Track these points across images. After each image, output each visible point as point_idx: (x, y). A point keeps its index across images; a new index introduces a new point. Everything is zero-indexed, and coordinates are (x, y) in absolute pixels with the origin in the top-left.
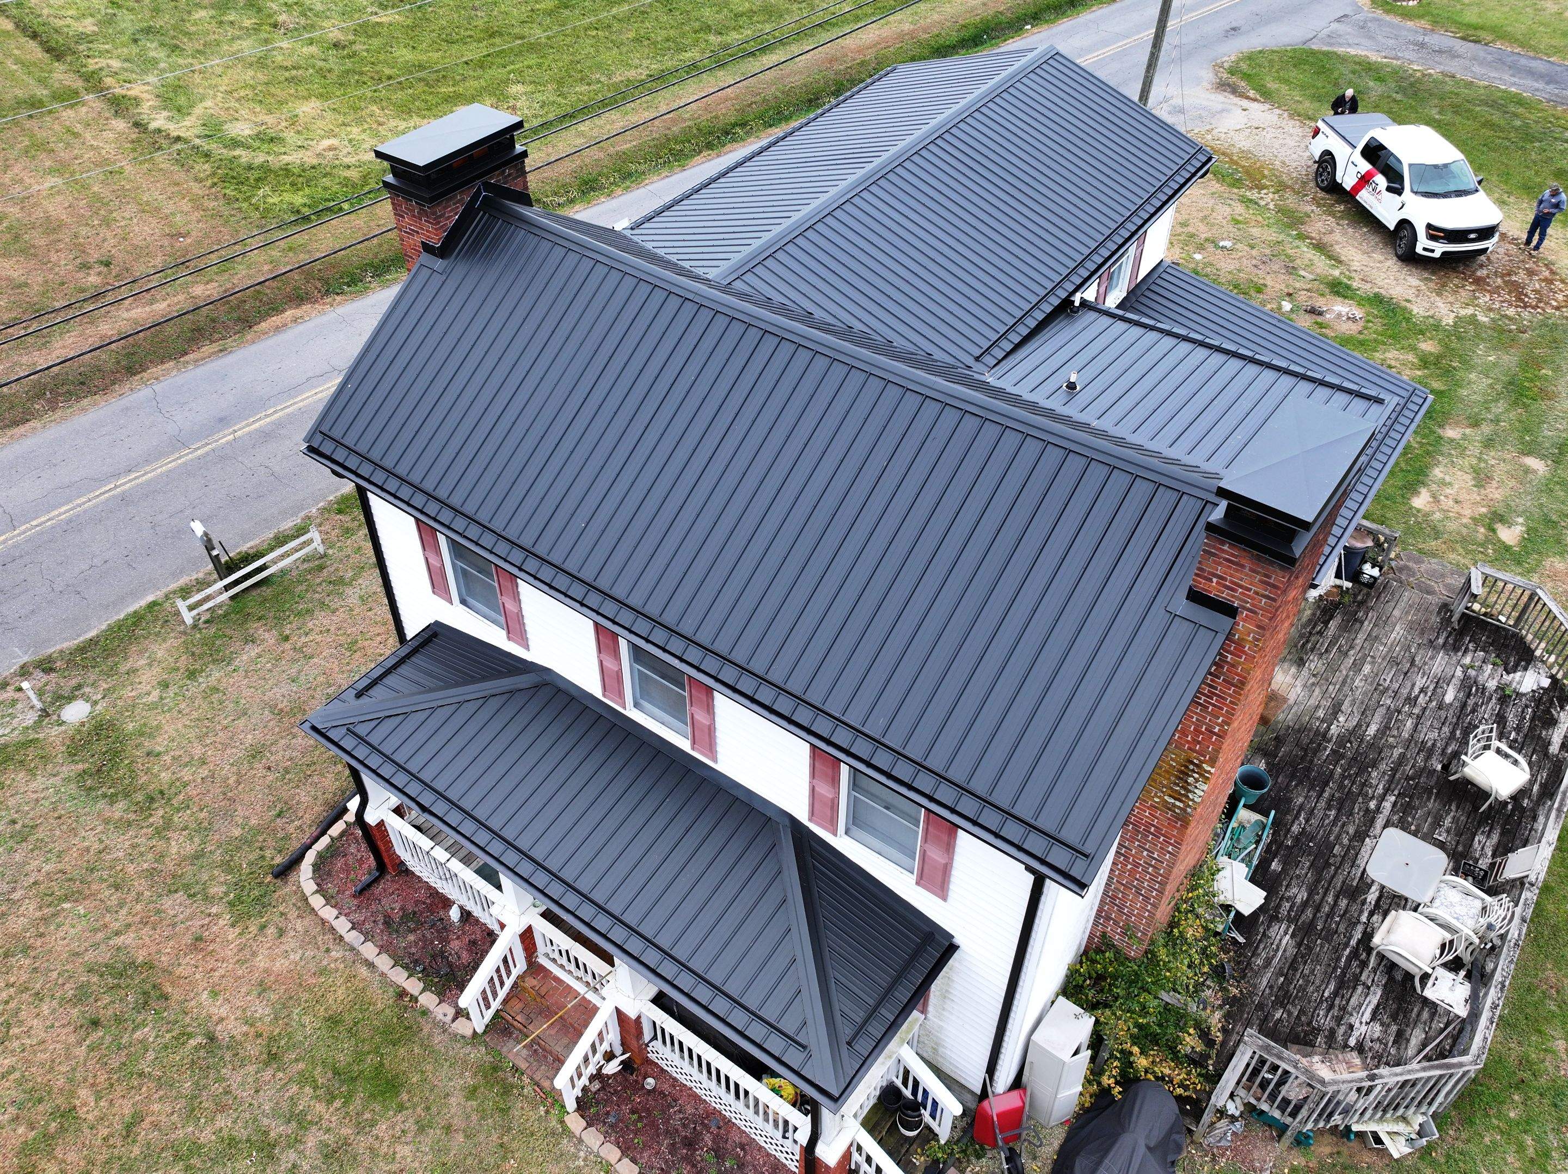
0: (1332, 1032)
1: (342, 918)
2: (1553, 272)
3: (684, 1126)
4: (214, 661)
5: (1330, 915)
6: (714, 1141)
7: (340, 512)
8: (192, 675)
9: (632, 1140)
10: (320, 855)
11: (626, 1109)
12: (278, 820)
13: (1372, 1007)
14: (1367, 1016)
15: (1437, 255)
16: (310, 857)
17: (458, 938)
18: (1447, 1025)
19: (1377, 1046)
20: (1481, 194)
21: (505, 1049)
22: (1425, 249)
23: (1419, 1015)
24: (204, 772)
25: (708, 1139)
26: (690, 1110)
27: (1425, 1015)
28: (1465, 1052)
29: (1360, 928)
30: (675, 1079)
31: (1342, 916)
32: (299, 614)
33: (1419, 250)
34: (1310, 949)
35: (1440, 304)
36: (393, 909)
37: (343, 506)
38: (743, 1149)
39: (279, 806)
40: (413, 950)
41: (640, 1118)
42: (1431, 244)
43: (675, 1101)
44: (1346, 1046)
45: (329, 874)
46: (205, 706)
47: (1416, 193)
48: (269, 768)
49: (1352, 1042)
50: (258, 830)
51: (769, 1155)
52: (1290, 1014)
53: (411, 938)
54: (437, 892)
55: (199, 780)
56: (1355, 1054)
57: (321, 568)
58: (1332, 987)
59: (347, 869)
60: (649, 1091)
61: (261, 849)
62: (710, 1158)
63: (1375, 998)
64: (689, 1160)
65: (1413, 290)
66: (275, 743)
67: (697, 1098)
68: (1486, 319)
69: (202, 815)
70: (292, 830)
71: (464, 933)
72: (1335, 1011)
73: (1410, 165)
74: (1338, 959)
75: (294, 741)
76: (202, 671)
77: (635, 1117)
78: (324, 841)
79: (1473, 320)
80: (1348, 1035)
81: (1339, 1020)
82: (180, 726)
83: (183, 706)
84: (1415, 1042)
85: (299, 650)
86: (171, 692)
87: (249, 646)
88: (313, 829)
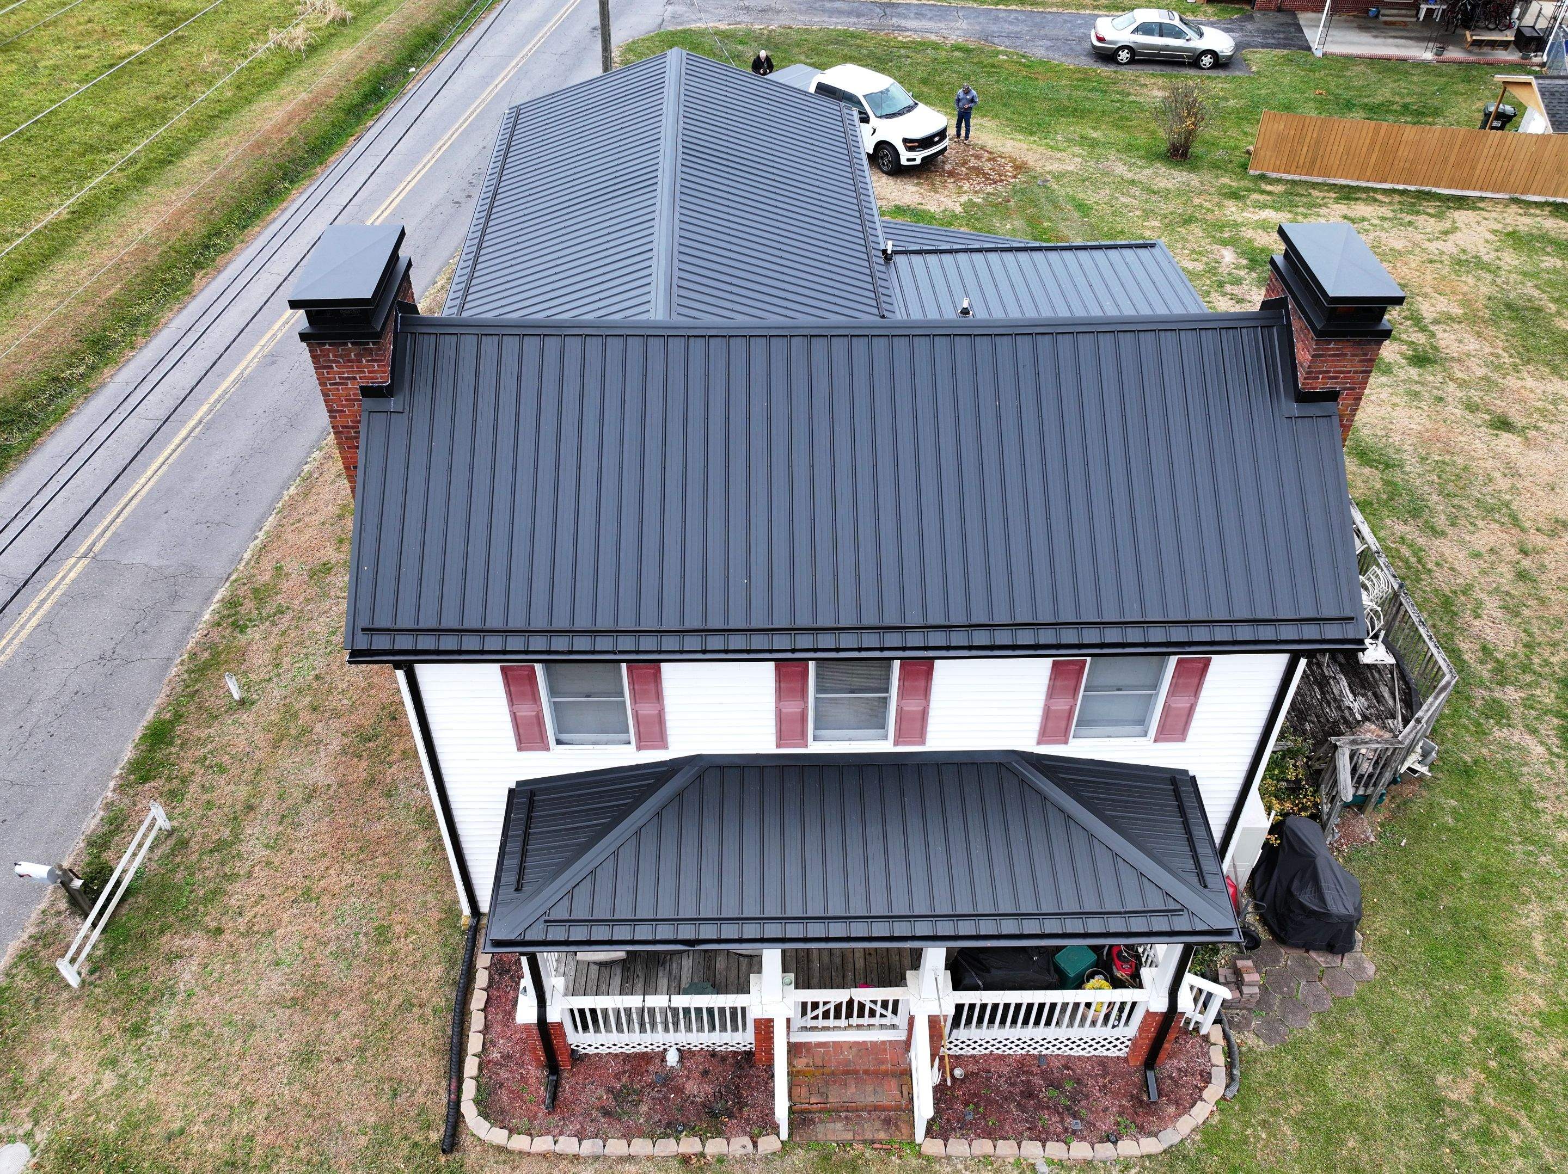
0: (1344, 718)
1: (561, 1139)
2: (991, 153)
3: (1012, 1085)
4: (150, 1003)
6: (1044, 1080)
7: (145, 779)
8: (137, 1031)
9: (986, 1125)
10: (477, 1102)
11: (958, 1106)
12: (398, 1101)
13: (1347, 689)
14: (1351, 697)
15: (918, 162)
16: (468, 1109)
17: (688, 1078)
18: (1392, 673)
19: (1372, 711)
20: (921, 105)
21: (820, 1136)
22: (908, 160)
23: (1373, 677)
24: (260, 1112)
25: (1038, 1081)
26: (1005, 1070)
27: (1377, 675)
30: (973, 1056)
32: (206, 900)
33: (904, 162)
35: (943, 199)
36: (600, 1098)
37: (143, 773)
38: (1068, 1068)
39: (386, 1087)
40: (657, 1118)
41: (977, 1105)
42: (912, 155)
43: (989, 1071)
44: (1358, 722)
45: (502, 1112)
46: (189, 1050)
47: (881, 117)
48: (338, 1060)
49: (1359, 718)
50: (385, 1126)
51: (1089, 1058)
52: (1313, 722)
53: (644, 1108)
54: (628, 1055)
55: (264, 1123)
56: (1367, 723)
57: (184, 844)
58: (1317, 690)
59: (517, 1095)
60: (962, 1080)
61: (406, 1138)
62: (1052, 1093)
63: (1344, 683)
64: (1040, 1106)
65: (917, 196)
66: (321, 1031)
67: (1002, 1058)
68: (980, 200)
69: (303, 1152)
70: (422, 1100)
71: (690, 1070)
72: (1333, 705)
73: (865, 96)
75: (341, 1017)
76: (145, 1022)
77: (972, 1106)
78: (469, 1088)
79: (971, 203)
80: (1352, 714)
81: (1339, 708)
82: (180, 1088)
83: (162, 1066)
84: (1387, 695)
85: (249, 933)
86: (128, 1063)
87: (178, 965)
88: (444, 1084)
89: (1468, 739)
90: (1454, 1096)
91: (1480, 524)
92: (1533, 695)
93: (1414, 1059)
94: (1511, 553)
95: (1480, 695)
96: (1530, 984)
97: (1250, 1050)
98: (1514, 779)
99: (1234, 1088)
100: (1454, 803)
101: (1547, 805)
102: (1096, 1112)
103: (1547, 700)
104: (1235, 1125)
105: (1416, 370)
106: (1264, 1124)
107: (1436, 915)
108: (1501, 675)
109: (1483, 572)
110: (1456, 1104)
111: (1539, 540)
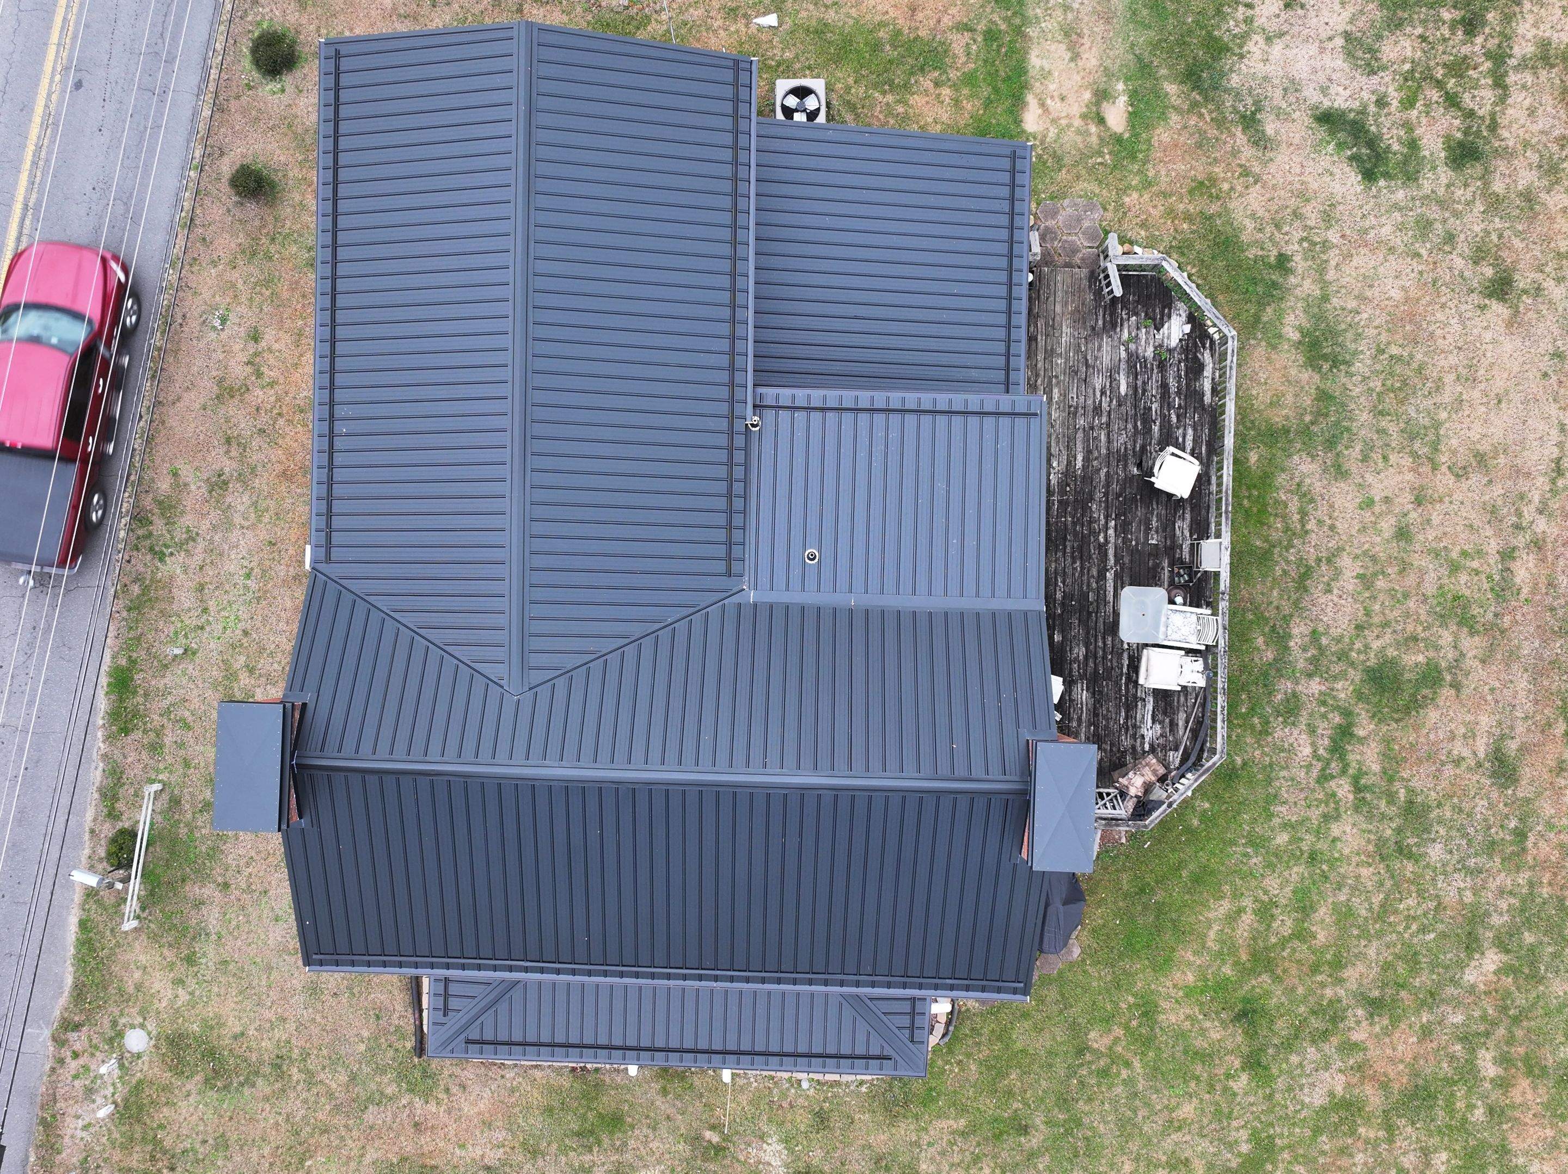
0: (1134, 747)
4: (193, 940)
5: (1104, 657)
7: (125, 731)
8: (190, 960)
12: (381, 1022)
13: (1150, 717)
14: (1150, 723)
18: (1197, 698)
19: (1161, 741)
23: (1178, 701)
24: (291, 1026)
27: (1182, 699)
29: (1125, 655)
31: (1112, 653)
32: (209, 856)
34: (1101, 692)
37: (121, 724)
39: (371, 1013)
44: (1144, 752)
46: (231, 979)
49: (1147, 747)
50: (375, 1037)
52: (1105, 751)
55: (295, 1033)
56: (1151, 756)
58: (1123, 714)
61: (390, 1046)
63: (1150, 707)
69: (325, 1052)
70: (397, 1022)
72: (1131, 732)
74: (1120, 689)
76: (194, 954)
80: (1143, 744)
81: (1134, 737)
82: (233, 1005)
83: (216, 989)
84: (1181, 723)
85: (249, 890)
86: (191, 983)
87: (204, 910)
88: (410, 1010)
89: (1249, 740)
90: (1095, 1046)
91: (1393, 458)
92: (1332, 690)
93: (1080, 1020)
94: (1405, 500)
95: (1285, 686)
96: (1190, 964)
97: (968, 1010)
98: (1269, 781)
99: (946, 1039)
100: (1207, 805)
101: (1283, 809)
103: (1343, 696)
104: (940, 1062)
105: (1450, 173)
106: (959, 1063)
107: (1146, 907)
108: (1315, 668)
109: (1363, 530)
110: (1095, 1052)
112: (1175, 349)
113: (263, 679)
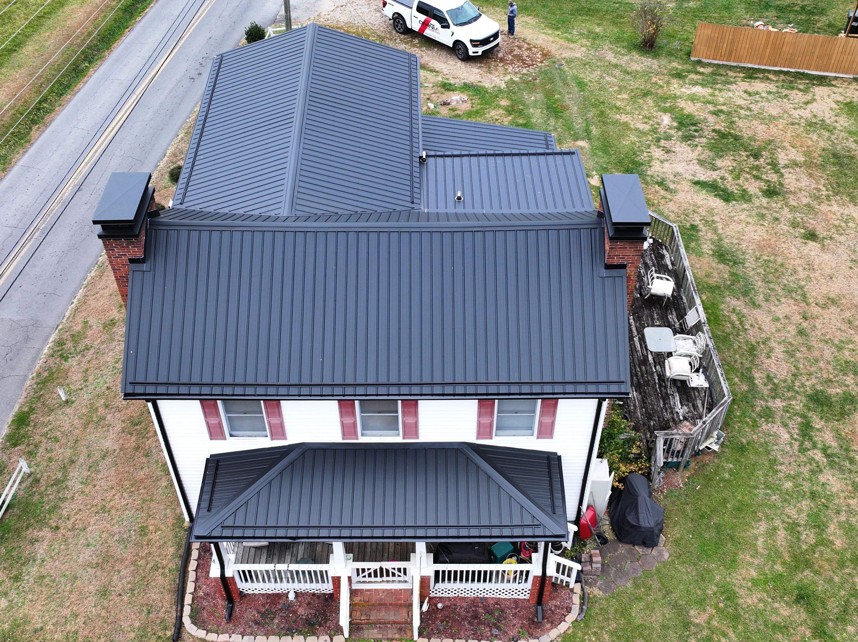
0: (673, 418)
1: (233, 635)
2: (529, 44)
3: (467, 612)
4: (23, 564)
5: (642, 375)
6: (484, 610)
7: (15, 445)
8: (17, 578)
9: (451, 632)
10: (191, 617)
11: (438, 622)
12: (151, 615)
13: (679, 401)
14: (680, 406)
15: (480, 53)
16: (186, 620)
17: (300, 606)
18: (705, 393)
19: (690, 414)
20: (483, 16)
21: (365, 636)
22: (474, 53)
23: (695, 395)
24: (80, 620)
25: (481, 610)
26: (465, 605)
27: (697, 394)
28: (724, 396)
29: (655, 374)
30: (449, 598)
31: (646, 374)
32: (50, 512)
33: (471, 54)
34: (645, 392)
35: (494, 78)
36: (254, 616)
37: (14, 441)
38: (497, 604)
39: (144, 608)
40: (282, 626)
41: (448, 622)
42: (476, 49)
43: (456, 605)
44: (681, 420)
45: (204, 622)
46: (43, 589)
47: (457, 25)
48: (120, 595)
49: (681, 418)
50: (144, 628)
51: (509, 599)
52: (655, 421)
53: (276, 621)
54: (269, 595)
55: (82, 625)
56: (685, 422)
57: (37, 481)
58: (661, 402)
59: (211, 614)
60: (441, 609)
61: (154, 634)
62: (488, 616)
63: (677, 398)
64: (480, 623)
65: (479, 75)
66: (111, 581)
67: (464, 599)
68: (517, 79)
69: (103, 640)
70: (163, 615)
71: (300, 602)
72: (669, 411)
73: (447, 12)
74: (656, 390)
75: (121, 573)
76: (21, 574)
77: (445, 622)
78: (187, 610)
79: (512, 82)
80: (678, 416)
81: (672, 413)
82: (40, 608)
83: (30, 597)
84: (700, 405)
85: (73, 529)
86: (13, 595)
87: (37, 545)
88: (174, 608)
89: (747, 430)
90: (697, 621)
91: (783, 300)
92: (790, 404)
93: (680, 602)
94: (797, 318)
95: (760, 404)
96: (751, 564)
97: (595, 596)
98: (768, 452)
99: (583, 615)
100: (731, 466)
101: (783, 467)
102: (509, 626)
104: (580, 634)
105: (767, 199)
106: (595, 634)
107: (708, 527)
108: (775, 393)
109: (778, 330)
110: (697, 625)
111: (816, 310)
112: (647, 250)
113: (114, 410)
